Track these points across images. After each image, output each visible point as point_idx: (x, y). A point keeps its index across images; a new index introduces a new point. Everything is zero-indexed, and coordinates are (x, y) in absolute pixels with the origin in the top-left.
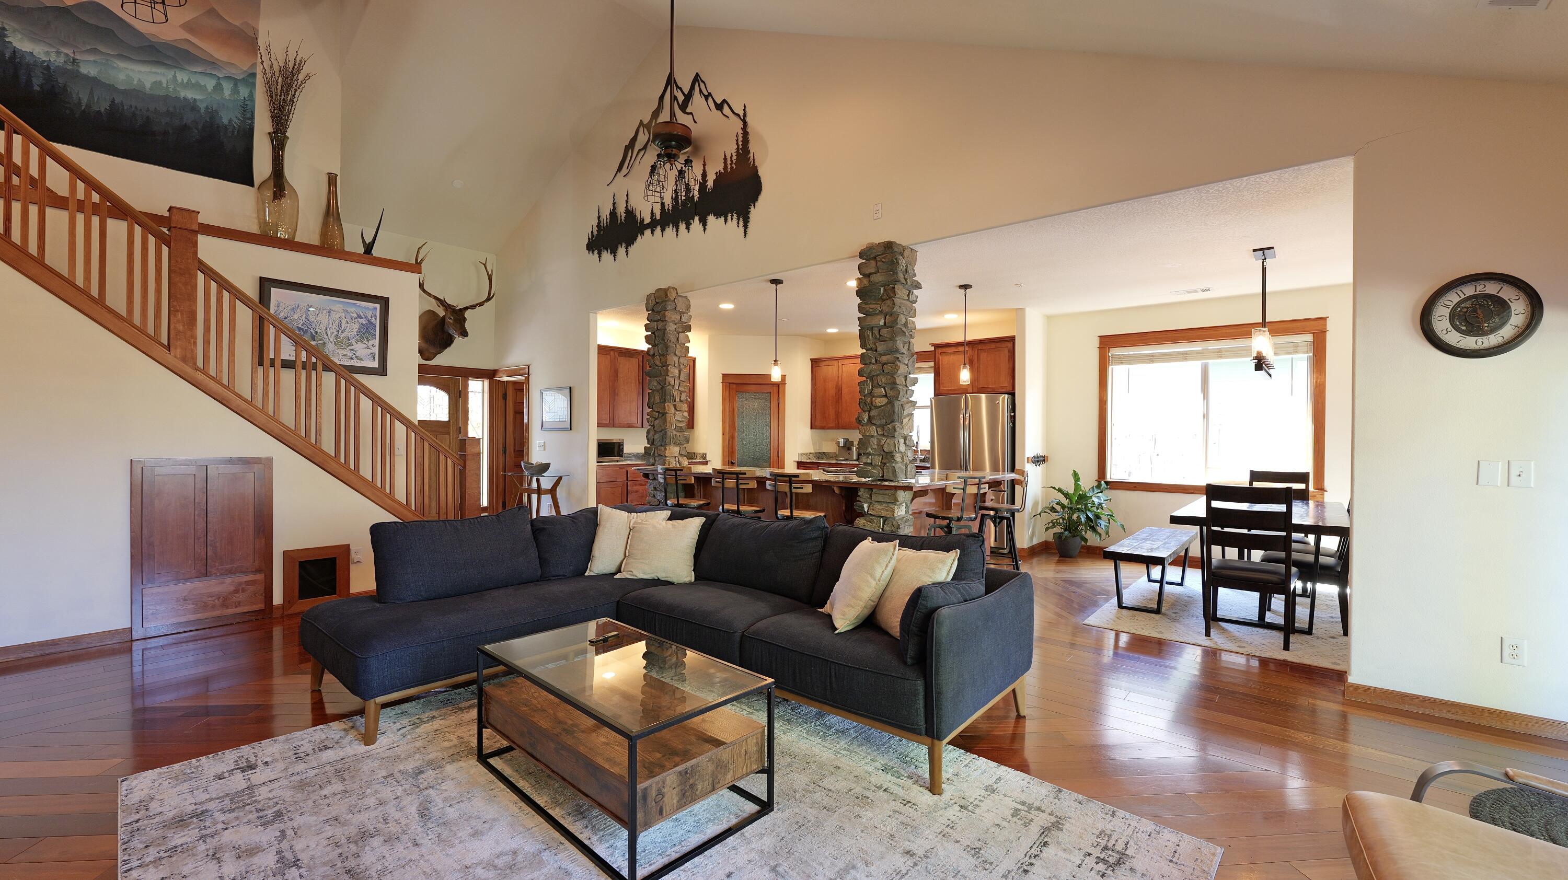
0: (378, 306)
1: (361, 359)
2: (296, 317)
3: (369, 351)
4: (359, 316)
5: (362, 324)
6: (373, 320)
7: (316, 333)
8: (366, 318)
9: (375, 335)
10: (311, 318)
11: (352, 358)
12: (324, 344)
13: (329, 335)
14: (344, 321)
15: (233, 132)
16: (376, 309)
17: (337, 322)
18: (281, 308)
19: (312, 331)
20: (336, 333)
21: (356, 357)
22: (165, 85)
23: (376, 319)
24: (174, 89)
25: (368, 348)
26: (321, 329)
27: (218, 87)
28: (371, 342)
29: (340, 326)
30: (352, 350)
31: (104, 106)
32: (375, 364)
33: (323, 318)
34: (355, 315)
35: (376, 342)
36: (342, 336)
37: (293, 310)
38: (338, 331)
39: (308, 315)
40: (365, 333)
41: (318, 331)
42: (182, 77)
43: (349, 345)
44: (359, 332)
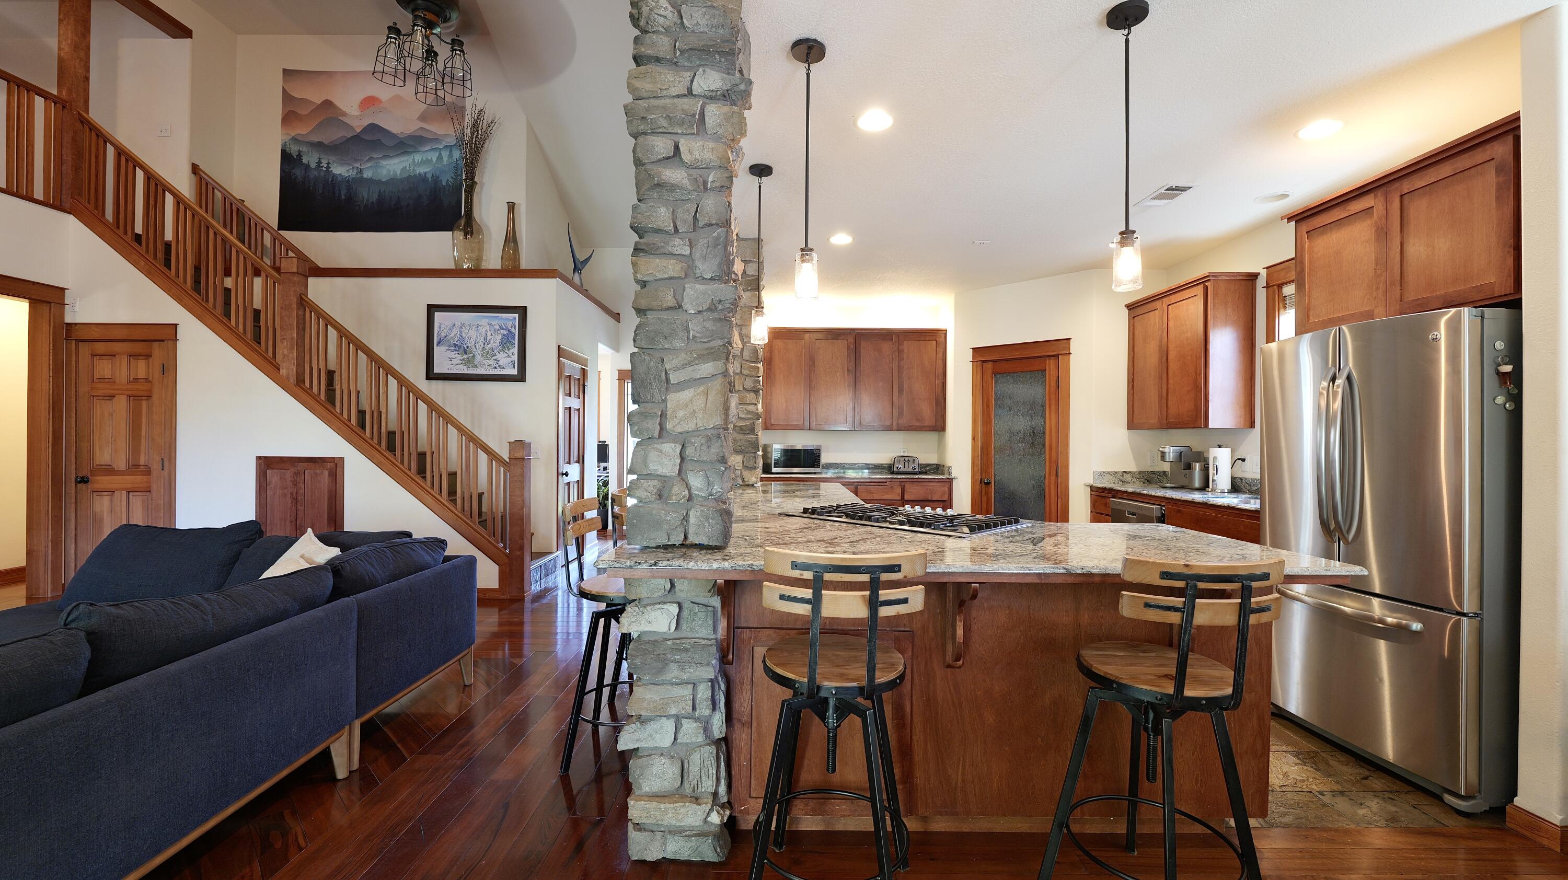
0: (516, 316)
1: (503, 368)
2: (453, 335)
3: (509, 360)
4: (501, 328)
5: (504, 335)
6: (513, 330)
7: (468, 347)
8: (507, 328)
9: (515, 344)
10: (464, 335)
11: (495, 368)
12: (474, 356)
13: (478, 348)
14: (489, 334)
15: (449, 190)
16: (515, 318)
17: (483, 335)
18: (442, 329)
19: (465, 346)
20: (482, 346)
21: (499, 366)
22: (408, 169)
23: (515, 328)
24: (414, 169)
25: (509, 356)
26: (471, 344)
27: (440, 158)
28: (511, 351)
29: (485, 339)
30: (496, 360)
31: (374, 197)
32: (514, 372)
33: (473, 333)
34: (498, 327)
35: (516, 350)
36: (487, 347)
37: (450, 329)
38: (484, 344)
39: (461, 333)
40: (506, 342)
41: (469, 345)
42: (418, 157)
43: (494, 356)
44: (501, 342)
